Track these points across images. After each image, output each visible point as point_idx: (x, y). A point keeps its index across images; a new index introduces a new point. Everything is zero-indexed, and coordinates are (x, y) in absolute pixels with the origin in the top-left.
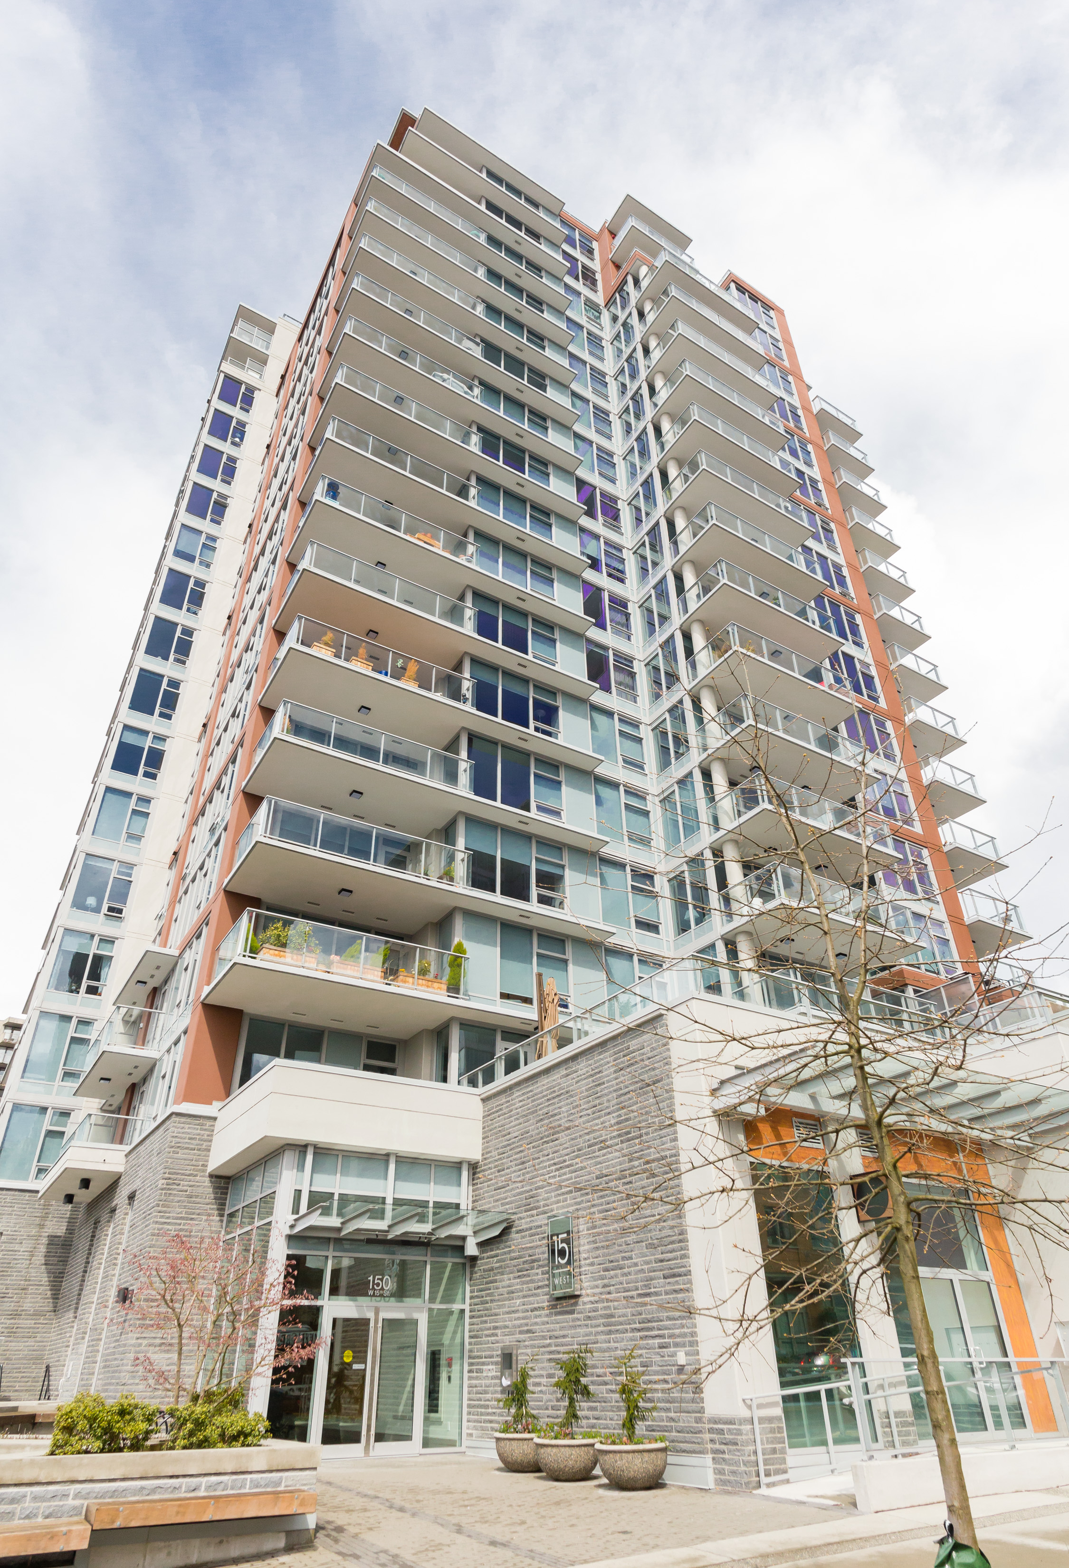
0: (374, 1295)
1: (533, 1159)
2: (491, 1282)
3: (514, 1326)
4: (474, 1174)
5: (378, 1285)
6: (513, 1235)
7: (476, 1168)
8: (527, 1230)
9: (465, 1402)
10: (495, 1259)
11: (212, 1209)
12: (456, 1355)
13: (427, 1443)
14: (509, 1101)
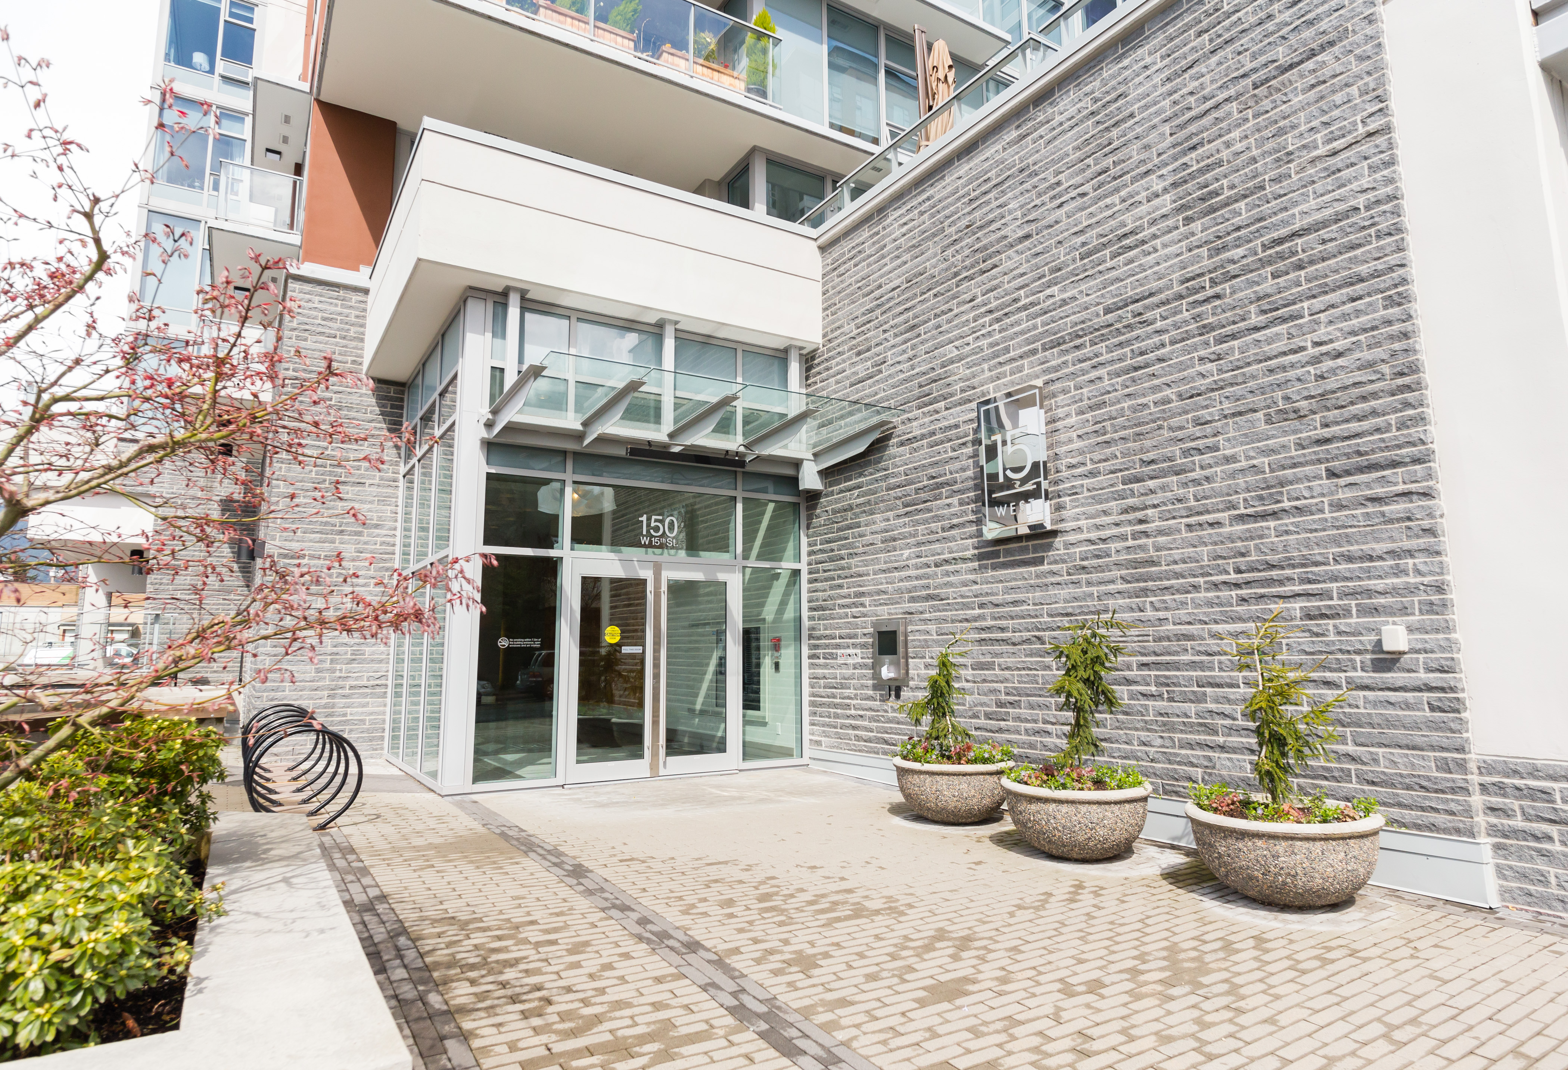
0: (651, 545)
1: (936, 316)
2: (849, 527)
3: (900, 591)
4: (808, 369)
5: (657, 529)
6: (892, 450)
7: (813, 358)
8: (923, 437)
9: (806, 699)
10: (856, 492)
11: (380, 429)
12: (787, 634)
13: (750, 751)
14: (877, 233)
